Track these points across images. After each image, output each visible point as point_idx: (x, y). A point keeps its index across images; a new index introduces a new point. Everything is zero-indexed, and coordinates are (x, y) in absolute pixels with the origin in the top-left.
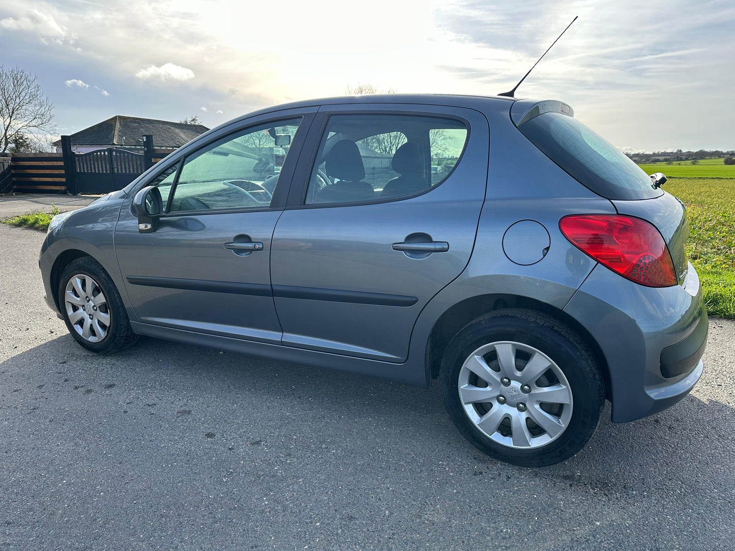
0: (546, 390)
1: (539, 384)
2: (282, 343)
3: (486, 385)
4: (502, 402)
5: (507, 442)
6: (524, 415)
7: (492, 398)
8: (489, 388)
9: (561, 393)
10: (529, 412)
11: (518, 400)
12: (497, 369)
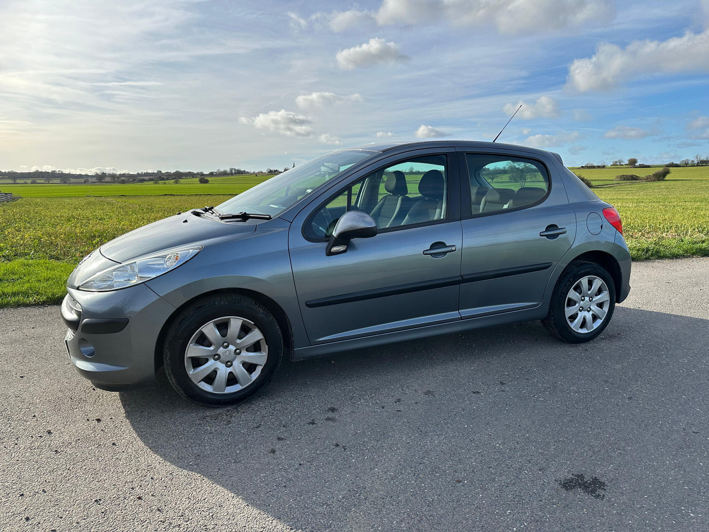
0: (599, 297)
1: (596, 295)
2: (461, 318)
3: (575, 303)
4: (581, 311)
5: (584, 331)
6: (591, 313)
7: (577, 311)
8: (577, 305)
9: (605, 296)
10: (593, 311)
11: (588, 306)
12: (580, 294)
